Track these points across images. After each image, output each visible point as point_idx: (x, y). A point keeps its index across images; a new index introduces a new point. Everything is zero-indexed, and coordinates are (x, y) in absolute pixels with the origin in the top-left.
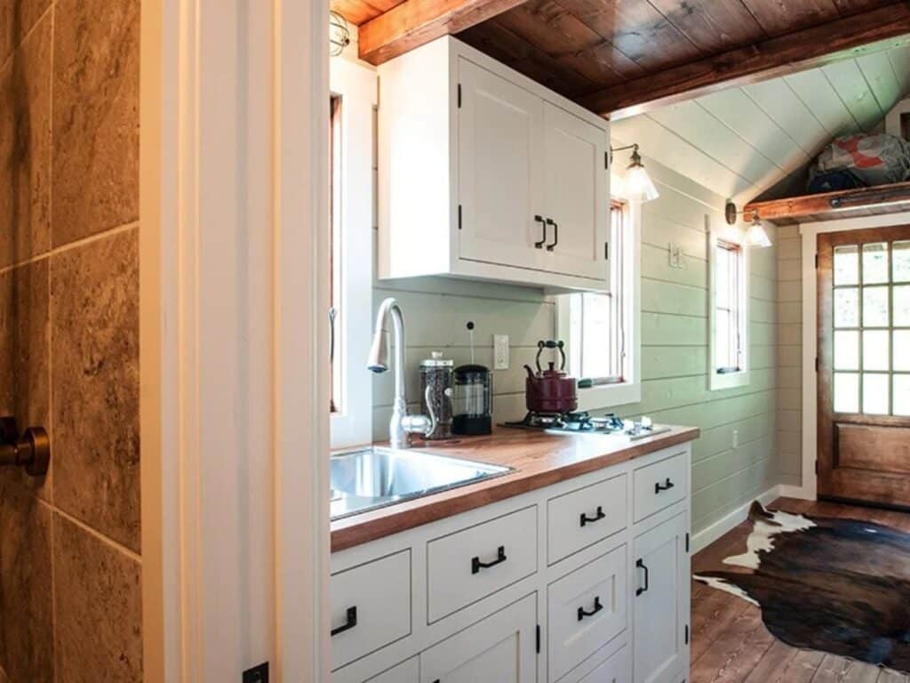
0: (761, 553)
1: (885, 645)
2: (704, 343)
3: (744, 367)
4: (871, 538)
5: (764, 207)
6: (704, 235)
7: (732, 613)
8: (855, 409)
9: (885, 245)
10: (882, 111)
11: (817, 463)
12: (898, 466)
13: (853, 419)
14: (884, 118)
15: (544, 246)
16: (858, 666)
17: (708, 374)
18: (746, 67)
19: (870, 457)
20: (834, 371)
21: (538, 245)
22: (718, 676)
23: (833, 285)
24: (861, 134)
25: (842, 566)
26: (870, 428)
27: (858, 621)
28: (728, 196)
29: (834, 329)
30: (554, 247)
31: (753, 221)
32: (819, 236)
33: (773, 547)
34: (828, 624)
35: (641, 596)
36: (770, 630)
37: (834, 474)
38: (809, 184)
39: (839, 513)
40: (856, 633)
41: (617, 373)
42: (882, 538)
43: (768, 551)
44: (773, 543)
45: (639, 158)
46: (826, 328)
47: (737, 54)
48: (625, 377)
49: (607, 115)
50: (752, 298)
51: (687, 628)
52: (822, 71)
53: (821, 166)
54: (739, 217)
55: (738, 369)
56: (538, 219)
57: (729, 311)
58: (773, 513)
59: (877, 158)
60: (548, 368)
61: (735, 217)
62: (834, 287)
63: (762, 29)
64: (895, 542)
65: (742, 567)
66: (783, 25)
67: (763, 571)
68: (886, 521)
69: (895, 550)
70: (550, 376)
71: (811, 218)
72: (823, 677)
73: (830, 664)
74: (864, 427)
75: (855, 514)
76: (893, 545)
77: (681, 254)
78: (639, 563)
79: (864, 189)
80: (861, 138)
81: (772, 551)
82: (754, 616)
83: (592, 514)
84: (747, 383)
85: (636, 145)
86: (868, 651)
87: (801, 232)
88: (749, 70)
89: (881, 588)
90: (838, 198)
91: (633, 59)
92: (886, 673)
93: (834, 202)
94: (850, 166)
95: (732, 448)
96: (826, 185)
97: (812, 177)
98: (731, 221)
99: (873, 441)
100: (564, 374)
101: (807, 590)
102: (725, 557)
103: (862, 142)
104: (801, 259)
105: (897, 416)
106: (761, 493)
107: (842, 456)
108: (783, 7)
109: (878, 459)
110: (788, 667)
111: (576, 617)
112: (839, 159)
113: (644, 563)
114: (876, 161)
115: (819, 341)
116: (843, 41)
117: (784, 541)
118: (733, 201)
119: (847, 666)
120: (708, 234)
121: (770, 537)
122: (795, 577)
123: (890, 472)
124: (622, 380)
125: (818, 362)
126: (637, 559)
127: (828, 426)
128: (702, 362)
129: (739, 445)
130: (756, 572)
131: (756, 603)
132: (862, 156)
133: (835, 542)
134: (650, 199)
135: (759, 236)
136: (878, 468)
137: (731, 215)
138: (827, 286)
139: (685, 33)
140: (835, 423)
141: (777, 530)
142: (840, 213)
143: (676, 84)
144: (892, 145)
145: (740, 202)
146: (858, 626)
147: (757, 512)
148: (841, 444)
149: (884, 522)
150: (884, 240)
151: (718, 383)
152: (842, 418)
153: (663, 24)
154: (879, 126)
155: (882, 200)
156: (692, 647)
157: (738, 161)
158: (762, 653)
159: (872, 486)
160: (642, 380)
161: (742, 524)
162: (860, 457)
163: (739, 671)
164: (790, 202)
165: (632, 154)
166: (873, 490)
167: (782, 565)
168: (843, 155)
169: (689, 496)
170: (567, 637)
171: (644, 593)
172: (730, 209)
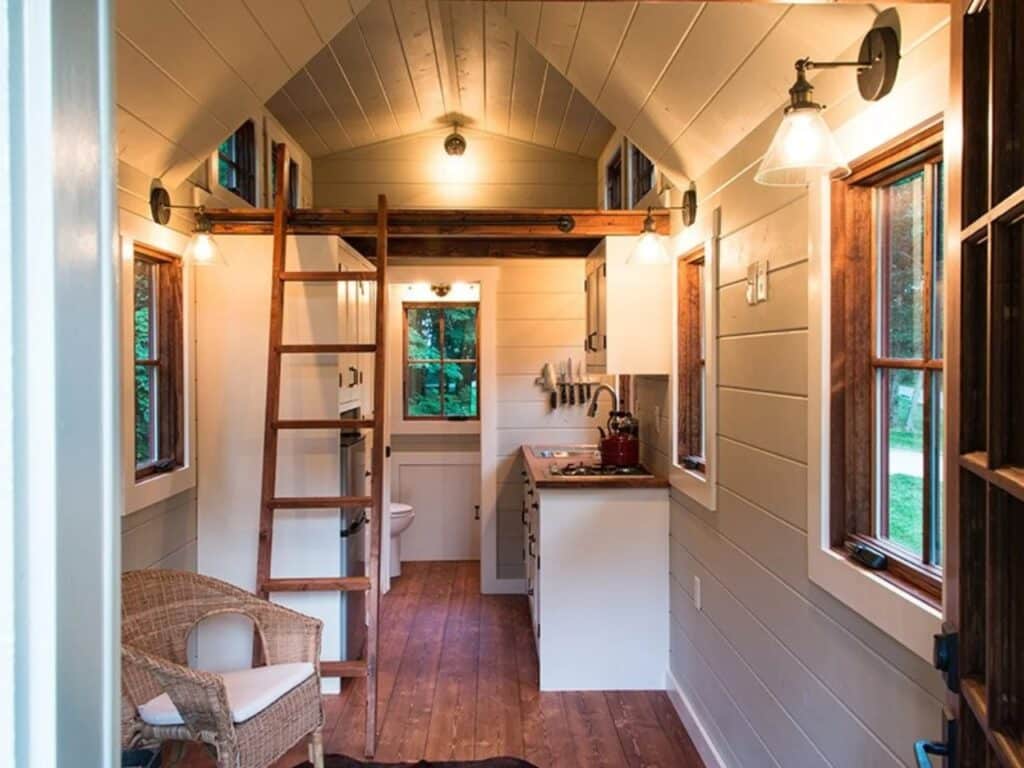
72: (468, 737)
73: (467, 751)
92: (418, 759)
110: (499, 738)
158: (527, 744)
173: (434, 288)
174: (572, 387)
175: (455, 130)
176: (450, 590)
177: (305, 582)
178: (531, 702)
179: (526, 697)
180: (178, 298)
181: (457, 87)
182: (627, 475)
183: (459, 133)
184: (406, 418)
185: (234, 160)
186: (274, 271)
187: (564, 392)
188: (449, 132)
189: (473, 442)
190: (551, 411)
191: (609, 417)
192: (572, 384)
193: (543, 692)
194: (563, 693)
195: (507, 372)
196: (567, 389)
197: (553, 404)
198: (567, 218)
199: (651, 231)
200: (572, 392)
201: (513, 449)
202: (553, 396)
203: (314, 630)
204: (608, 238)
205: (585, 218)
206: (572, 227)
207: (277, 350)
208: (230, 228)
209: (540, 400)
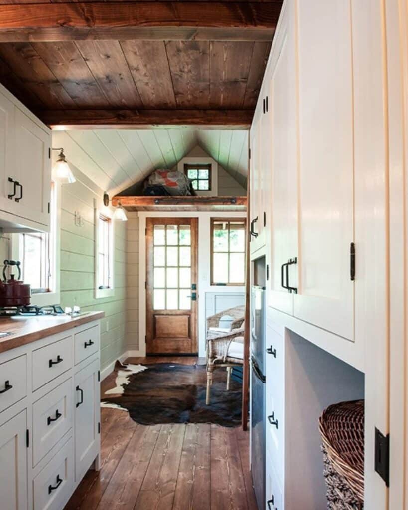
0: (124, 386)
1: (187, 414)
2: (93, 271)
3: (112, 287)
4: (173, 369)
5: (123, 199)
6: (93, 210)
7: (114, 418)
8: (163, 308)
9: (176, 226)
10: (176, 161)
11: (146, 337)
12: (183, 334)
13: (162, 313)
14: (177, 164)
15: (14, 198)
16: (177, 426)
17: (94, 289)
18: (132, 120)
19: (170, 332)
20: (154, 288)
21: (10, 197)
22: (113, 449)
23: (154, 244)
24: (168, 170)
25: (162, 384)
26: (170, 317)
27: (173, 406)
28: (105, 190)
29: (154, 267)
30: (20, 200)
31: (118, 206)
32: (147, 218)
33: (129, 382)
34: (161, 411)
35: (79, 407)
36: (135, 421)
37: (154, 341)
38: (144, 190)
39: (157, 361)
40: (173, 412)
41: (46, 286)
42: (177, 369)
43: (127, 384)
44: (129, 380)
45: (64, 157)
46: (150, 267)
47: (128, 112)
48: (51, 289)
49: (52, 126)
50: (116, 248)
51: (99, 424)
52: (153, 132)
53: (150, 182)
54: (110, 202)
55: (108, 287)
56: (10, 180)
57: (103, 254)
58: (127, 366)
59: (175, 183)
60: (10, 278)
61: (108, 202)
62: (154, 246)
63: (142, 103)
64: (183, 369)
65: (116, 394)
66: (152, 105)
67: (126, 394)
68: (178, 361)
69: (183, 373)
70: (12, 283)
71: (144, 209)
72: (162, 435)
73: (164, 429)
74: (167, 316)
75: (165, 360)
76: (183, 371)
77: (81, 219)
78: (78, 389)
79: (170, 197)
80: (168, 172)
81: (129, 384)
82: (126, 416)
83: (55, 360)
84: (113, 295)
85: (62, 149)
86: (180, 418)
87: (139, 216)
88: (134, 122)
89: (180, 390)
90: (158, 199)
91: (73, 97)
92: (189, 426)
93: (157, 201)
94: (163, 185)
95: (106, 331)
96: (153, 192)
97: (146, 187)
98: (106, 204)
99: (171, 323)
100: (22, 282)
101: (149, 398)
102: (105, 392)
103: (169, 174)
104: (139, 230)
105: (182, 310)
106: (120, 356)
107: (158, 332)
108: (154, 95)
109: (173, 332)
110: (146, 435)
111: (47, 423)
112: (158, 180)
113: (80, 388)
114: (175, 184)
115: (147, 273)
116: (178, 120)
117: (133, 378)
118: (107, 193)
119: (172, 427)
120: (95, 209)
121: (127, 377)
122: (142, 393)
123: (179, 337)
124: (48, 291)
125: (146, 284)
126: (76, 386)
127: (151, 317)
128: (92, 281)
129: (109, 329)
130: (123, 395)
131: (126, 410)
132: (169, 181)
133: (158, 374)
134: (70, 182)
135: (120, 214)
136: (173, 336)
137: (107, 201)
138: (151, 245)
139: (104, 92)
140: (154, 315)
141: (130, 373)
142: (157, 207)
143: (95, 119)
144: (182, 178)
145: (111, 194)
146: (174, 409)
147: (119, 366)
148: (157, 326)
149: (177, 362)
150: (176, 224)
151: (100, 294)
152: (158, 313)
153: (94, 83)
154: (175, 168)
155: (178, 203)
156: (101, 435)
157: (111, 172)
158: (133, 432)
159: (171, 346)
160: (61, 291)
161: (112, 373)
162: (166, 331)
163: (123, 444)
164: (135, 199)
165: (60, 154)
166: (172, 347)
167: (135, 389)
168: (160, 178)
169: (99, 350)
170: (43, 435)
171: (80, 405)
172: (106, 197)
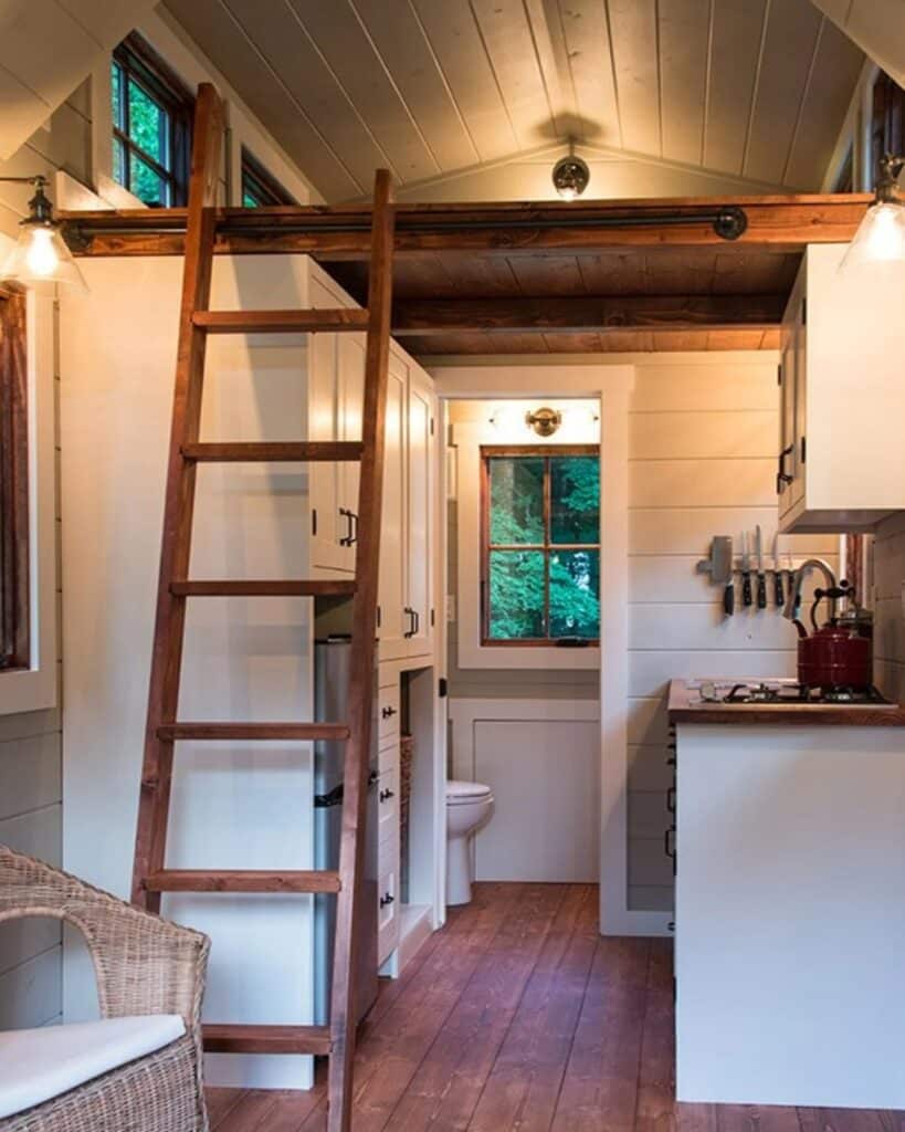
173: (532, 420)
174: (761, 577)
175: (572, 149)
176: (548, 927)
177: (221, 876)
178: (654, 1121)
179: (648, 1110)
180: (18, 364)
181: (566, 56)
182: (844, 703)
183: (577, 155)
184: (484, 643)
185: (167, 168)
186: (184, 310)
187: (747, 585)
188: (559, 153)
189: (587, 684)
190: (724, 619)
191: (814, 599)
192: (761, 572)
193: (682, 1103)
194: (719, 1106)
195: (649, 551)
196: (753, 580)
197: (727, 608)
198: (731, 210)
199: (888, 200)
200: (761, 586)
201: (655, 686)
202: (728, 591)
203: (189, 953)
204: (810, 247)
205: (768, 212)
206: (743, 228)
207: (188, 455)
208: (120, 245)
209: (704, 598)
